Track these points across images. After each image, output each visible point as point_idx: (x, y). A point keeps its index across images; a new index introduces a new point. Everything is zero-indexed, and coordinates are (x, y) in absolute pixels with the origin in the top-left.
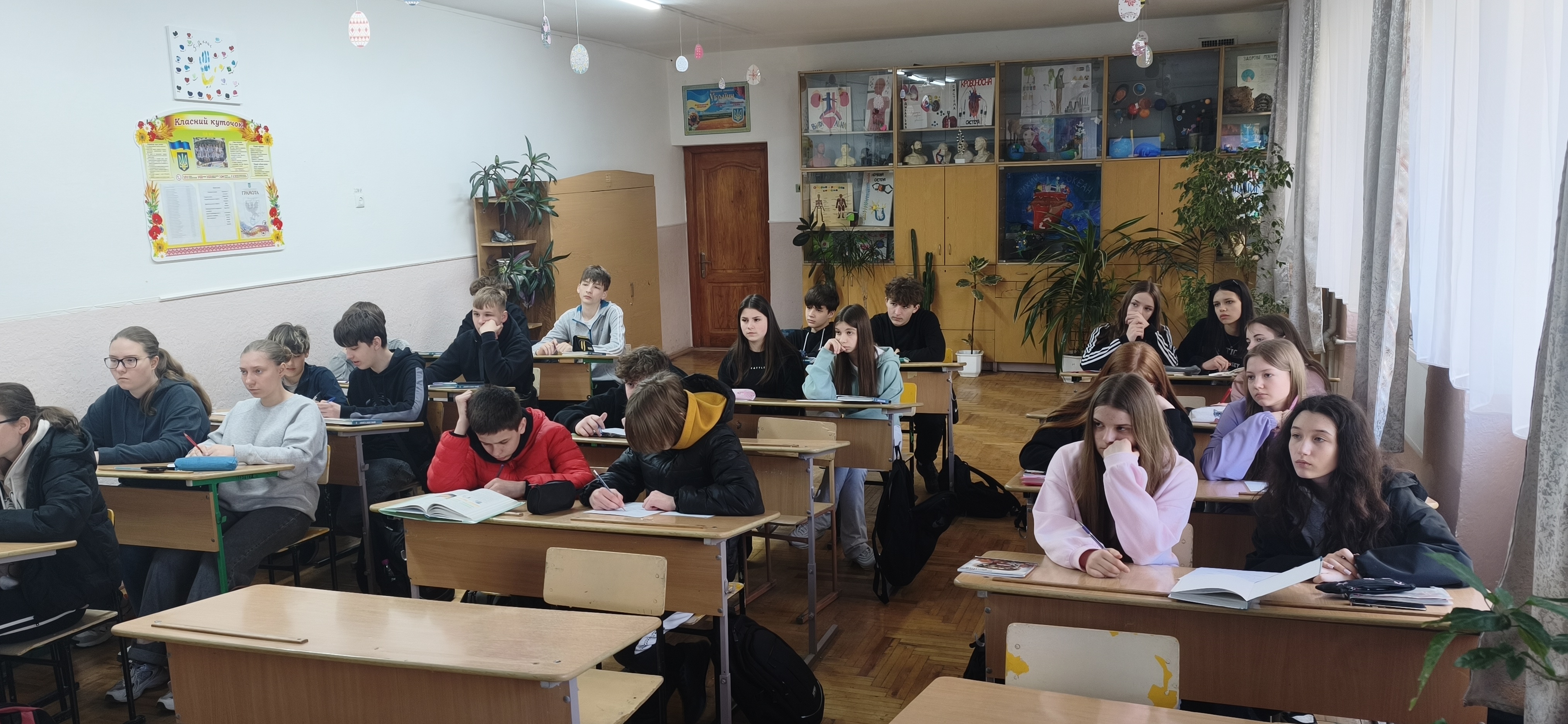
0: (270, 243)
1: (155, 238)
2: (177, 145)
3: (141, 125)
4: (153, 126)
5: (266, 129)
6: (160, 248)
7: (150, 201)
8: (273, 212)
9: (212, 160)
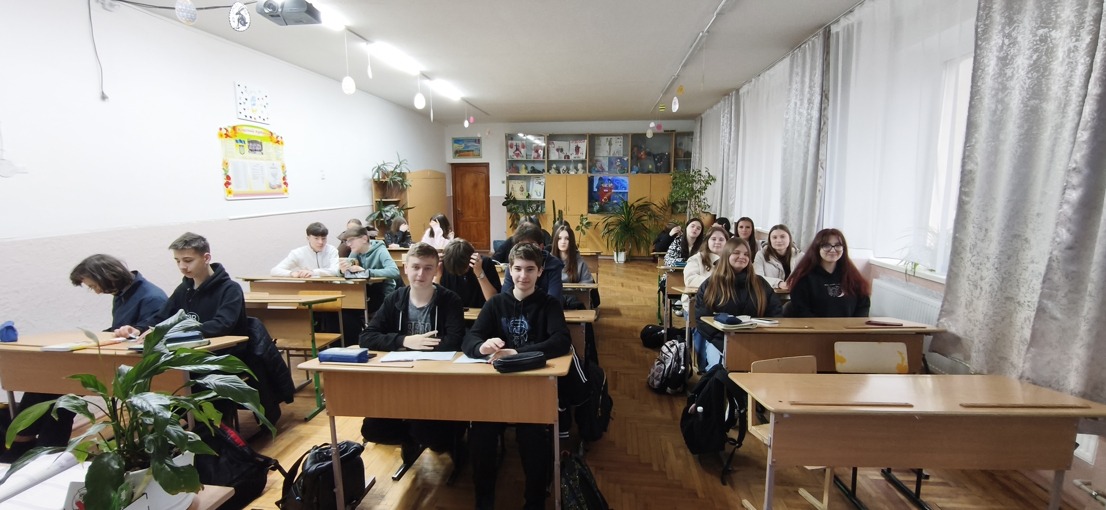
0: (282, 194)
1: (227, 187)
2: (239, 141)
3: (221, 129)
4: (227, 131)
5: (281, 137)
6: (230, 193)
7: (225, 168)
8: (284, 179)
9: (256, 150)
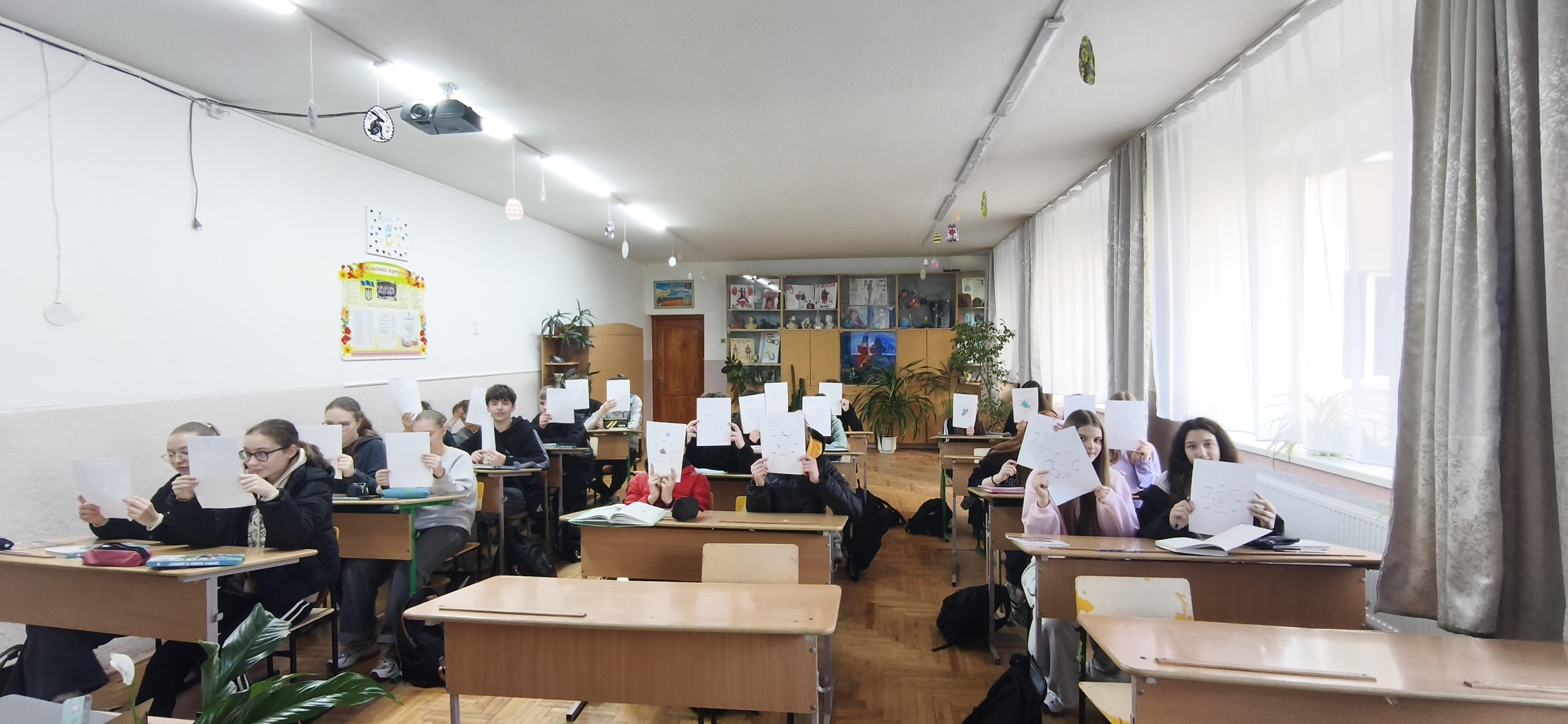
0: (418, 353)
1: (345, 343)
2: (365, 283)
3: (343, 267)
4: (351, 269)
5: (422, 279)
6: (348, 350)
7: (344, 318)
8: (422, 333)
9: (387, 295)
